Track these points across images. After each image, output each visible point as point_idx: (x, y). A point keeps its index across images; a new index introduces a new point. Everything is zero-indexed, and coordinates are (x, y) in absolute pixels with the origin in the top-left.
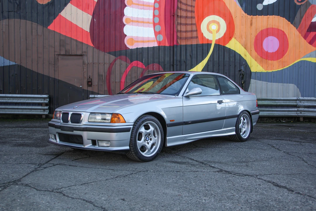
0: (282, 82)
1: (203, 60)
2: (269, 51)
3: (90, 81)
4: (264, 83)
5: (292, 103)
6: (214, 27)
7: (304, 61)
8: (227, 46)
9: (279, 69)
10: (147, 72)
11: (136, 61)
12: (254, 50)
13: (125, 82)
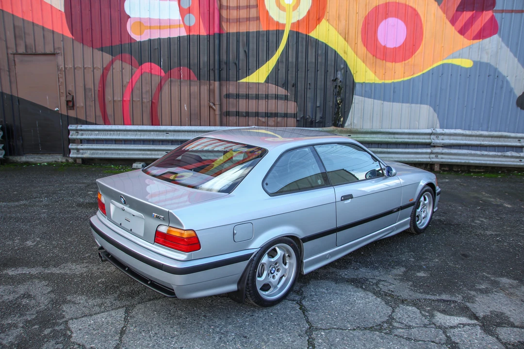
0: (408, 102)
1: (269, 60)
2: (388, 46)
3: (71, 100)
4: (378, 102)
5: (423, 139)
7: (448, 65)
8: (313, 34)
9: (404, 77)
10: (167, 82)
11: (148, 63)
12: (361, 43)
13: (130, 100)
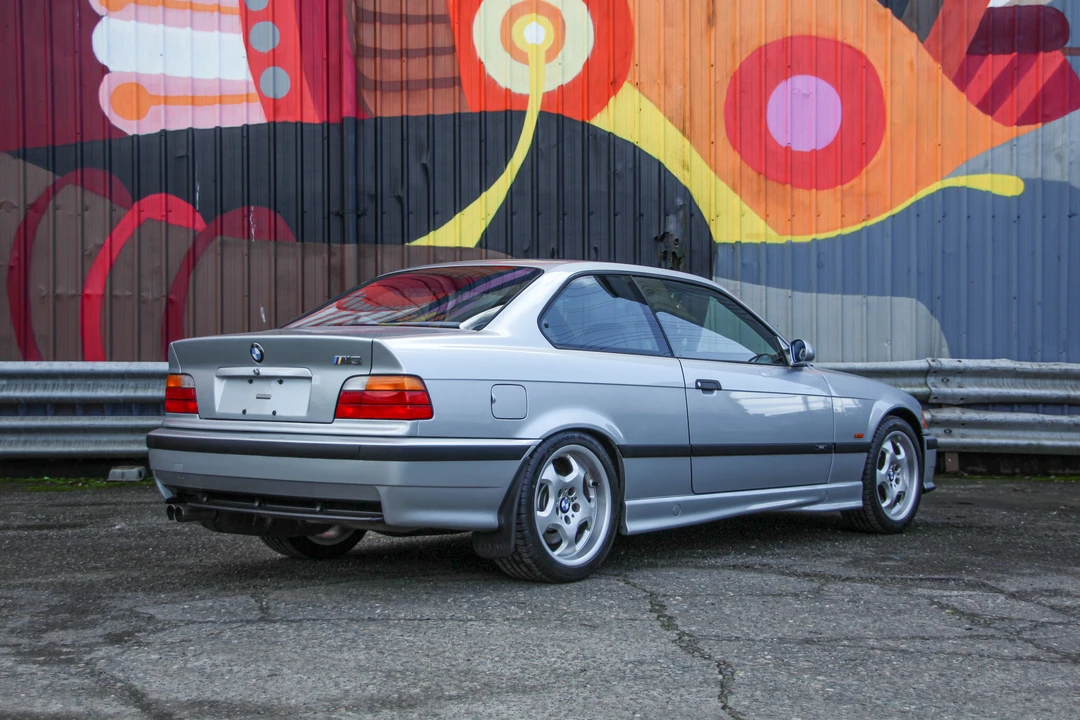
0: (856, 291)
1: (486, 189)
2: (797, 147)
5: (905, 386)
6: (533, 32)
7: (958, 190)
8: (601, 121)
9: (842, 227)
10: (212, 247)
11: (157, 196)
12: (727, 141)
13: (103, 296)
